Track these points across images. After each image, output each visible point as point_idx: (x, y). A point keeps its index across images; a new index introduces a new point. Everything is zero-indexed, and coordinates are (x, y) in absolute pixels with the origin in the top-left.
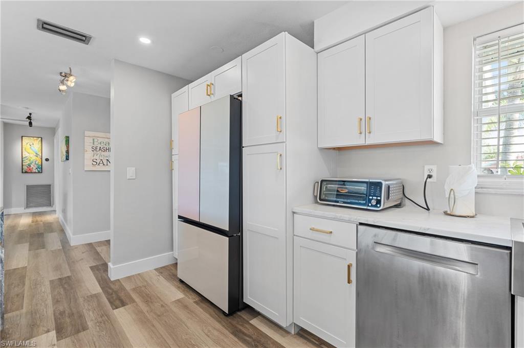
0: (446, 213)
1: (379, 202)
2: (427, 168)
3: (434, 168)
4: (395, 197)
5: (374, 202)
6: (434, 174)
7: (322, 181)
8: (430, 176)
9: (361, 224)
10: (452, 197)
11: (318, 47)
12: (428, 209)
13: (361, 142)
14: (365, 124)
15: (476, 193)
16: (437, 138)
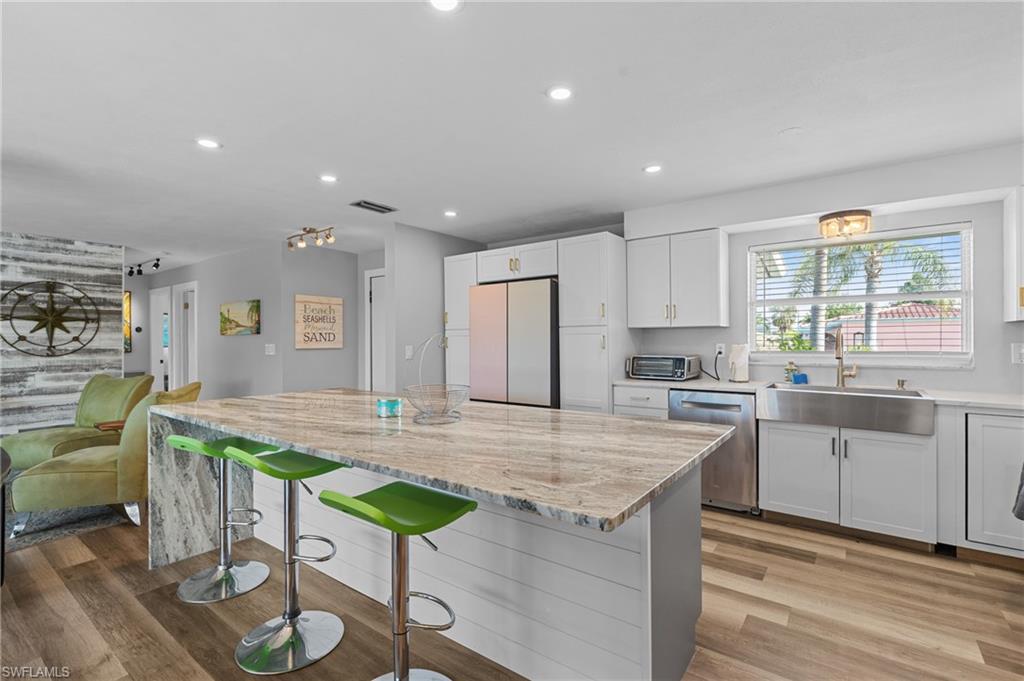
0: (730, 381)
1: (683, 374)
2: (718, 345)
3: (723, 346)
4: (694, 369)
5: (679, 374)
6: (723, 351)
7: (634, 358)
8: (720, 353)
9: (672, 389)
10: (733, 370)
11: (627, 237)
12: (718, 379)
13: (668, 325)
14: (671, 309)
15: (750, 365)
16: (724, 323)
